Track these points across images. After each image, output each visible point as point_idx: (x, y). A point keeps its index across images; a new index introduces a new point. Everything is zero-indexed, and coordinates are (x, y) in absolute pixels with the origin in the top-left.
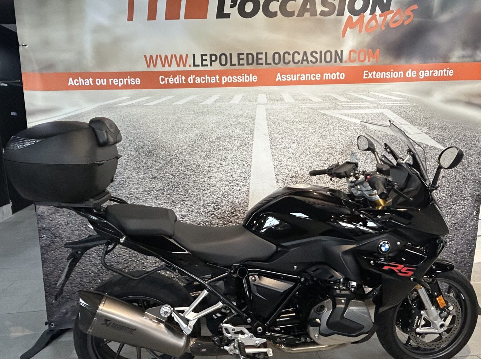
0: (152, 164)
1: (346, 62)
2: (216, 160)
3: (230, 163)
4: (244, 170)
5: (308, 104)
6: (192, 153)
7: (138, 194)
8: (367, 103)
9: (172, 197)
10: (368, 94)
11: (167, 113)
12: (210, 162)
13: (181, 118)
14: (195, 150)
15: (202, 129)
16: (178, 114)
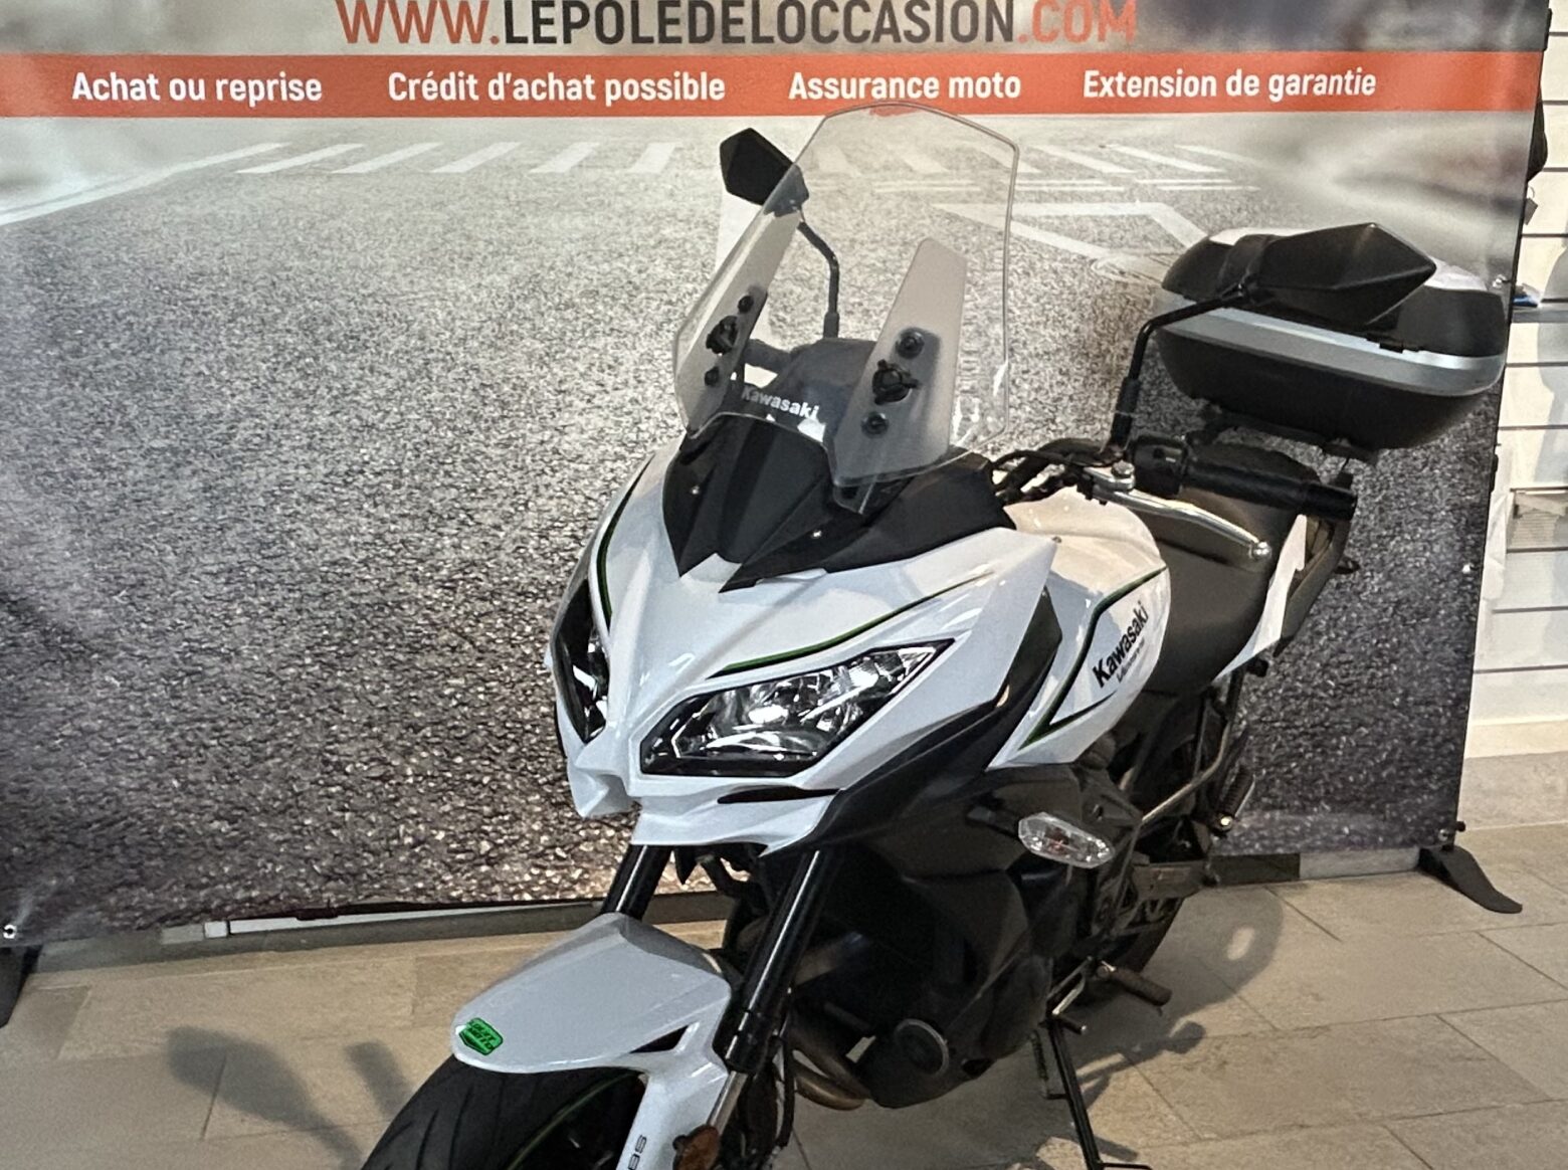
0: (361, 379)
1: (1023, 39)
2: (582, 370)
3: (632, 382)
5: (899, 182)
6: (499, 343)
7: (309, 482)
8: (1096, 182)
9: (430, 495)
10: (1100, 151)
11: (410, 205)
12: (561, 374)
13: (462, 220)
14: (512, 332)
15: (535, 260)
16: (451, 207)
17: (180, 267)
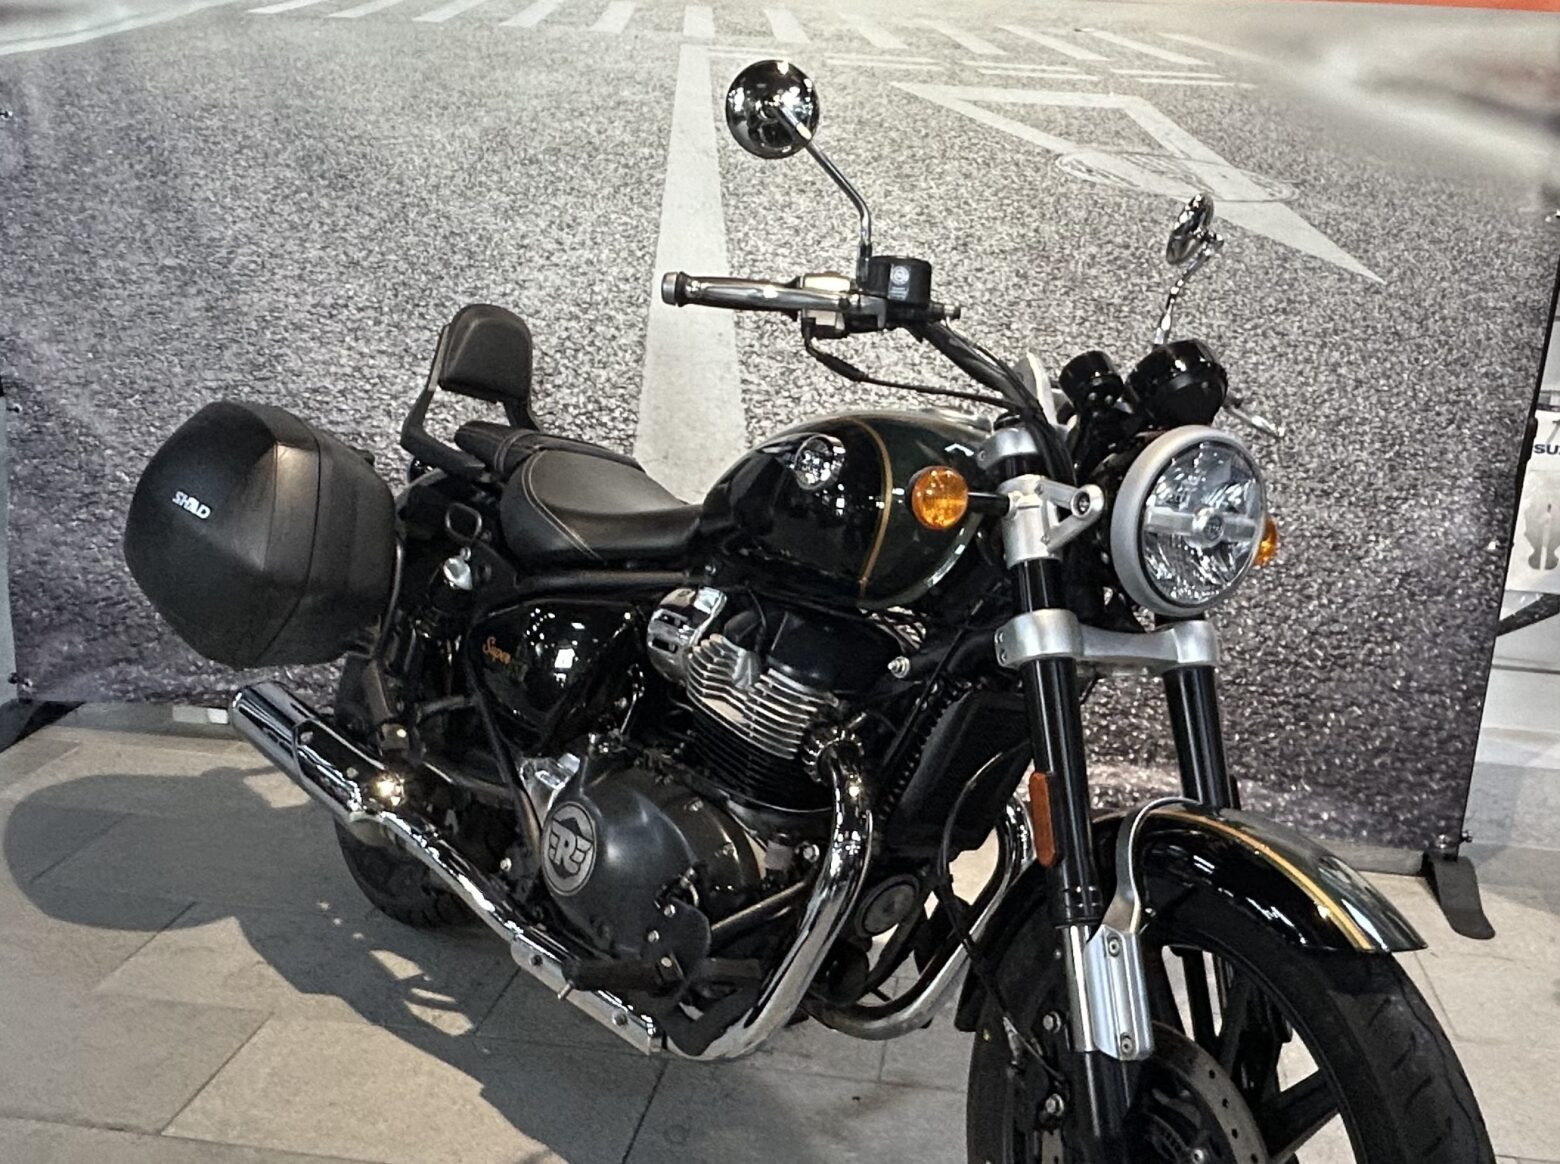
3: (589, 243)
4: (631, 271)
5: (853, 56)
6: (469, 193)
7: (298, 311)
8: (1070, 69)
10: (1075, 34)
12: (524, 228)
13: (439, 70)
14: (480, 183)
15: (502, 114)
16: (430, 56)
17: (196, 98)
